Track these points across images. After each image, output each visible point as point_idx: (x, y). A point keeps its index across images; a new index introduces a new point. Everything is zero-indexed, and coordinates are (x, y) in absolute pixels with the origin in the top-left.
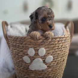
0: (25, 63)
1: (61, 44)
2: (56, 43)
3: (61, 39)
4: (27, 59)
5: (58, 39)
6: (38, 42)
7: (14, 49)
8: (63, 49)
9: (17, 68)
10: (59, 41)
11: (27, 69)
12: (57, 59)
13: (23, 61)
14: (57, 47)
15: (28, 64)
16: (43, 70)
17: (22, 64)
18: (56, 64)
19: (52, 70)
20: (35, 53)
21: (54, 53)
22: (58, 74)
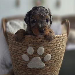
0: (24, 61)
1: (59, 43)
2: (55, 42)
3: (59, 39)
4: (26, 57)
5: (57, 39)
6: (38, 41)
7: (13, 47)
8: (60, 47)
9: (15, 65)
10: (57, 40)
11: (25, 67)
12: (55, 57)
13: (21, 59)
14: (55, 46)
15: (26, 61)
16: (41, 68)
17: (20, 62)
18: (53, 62)
19: (50, 68)
20: (34, 52)
21: (52, 52)
22: (56, 71)
